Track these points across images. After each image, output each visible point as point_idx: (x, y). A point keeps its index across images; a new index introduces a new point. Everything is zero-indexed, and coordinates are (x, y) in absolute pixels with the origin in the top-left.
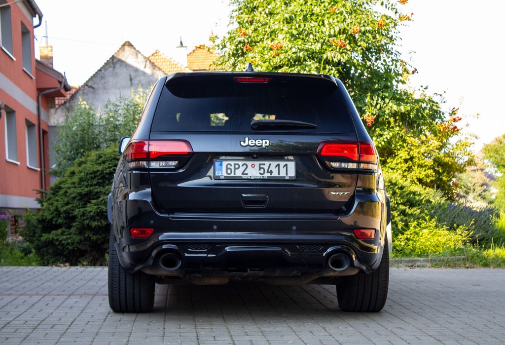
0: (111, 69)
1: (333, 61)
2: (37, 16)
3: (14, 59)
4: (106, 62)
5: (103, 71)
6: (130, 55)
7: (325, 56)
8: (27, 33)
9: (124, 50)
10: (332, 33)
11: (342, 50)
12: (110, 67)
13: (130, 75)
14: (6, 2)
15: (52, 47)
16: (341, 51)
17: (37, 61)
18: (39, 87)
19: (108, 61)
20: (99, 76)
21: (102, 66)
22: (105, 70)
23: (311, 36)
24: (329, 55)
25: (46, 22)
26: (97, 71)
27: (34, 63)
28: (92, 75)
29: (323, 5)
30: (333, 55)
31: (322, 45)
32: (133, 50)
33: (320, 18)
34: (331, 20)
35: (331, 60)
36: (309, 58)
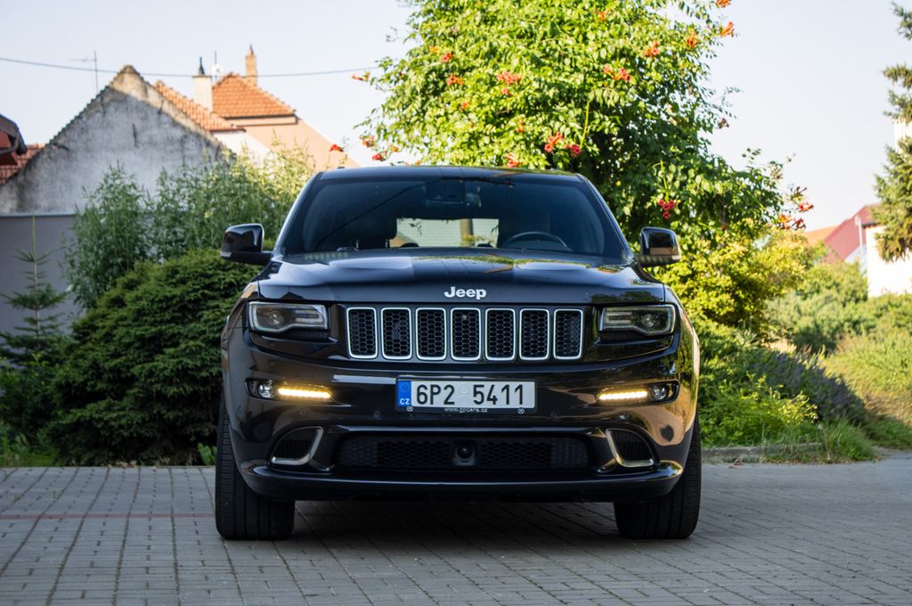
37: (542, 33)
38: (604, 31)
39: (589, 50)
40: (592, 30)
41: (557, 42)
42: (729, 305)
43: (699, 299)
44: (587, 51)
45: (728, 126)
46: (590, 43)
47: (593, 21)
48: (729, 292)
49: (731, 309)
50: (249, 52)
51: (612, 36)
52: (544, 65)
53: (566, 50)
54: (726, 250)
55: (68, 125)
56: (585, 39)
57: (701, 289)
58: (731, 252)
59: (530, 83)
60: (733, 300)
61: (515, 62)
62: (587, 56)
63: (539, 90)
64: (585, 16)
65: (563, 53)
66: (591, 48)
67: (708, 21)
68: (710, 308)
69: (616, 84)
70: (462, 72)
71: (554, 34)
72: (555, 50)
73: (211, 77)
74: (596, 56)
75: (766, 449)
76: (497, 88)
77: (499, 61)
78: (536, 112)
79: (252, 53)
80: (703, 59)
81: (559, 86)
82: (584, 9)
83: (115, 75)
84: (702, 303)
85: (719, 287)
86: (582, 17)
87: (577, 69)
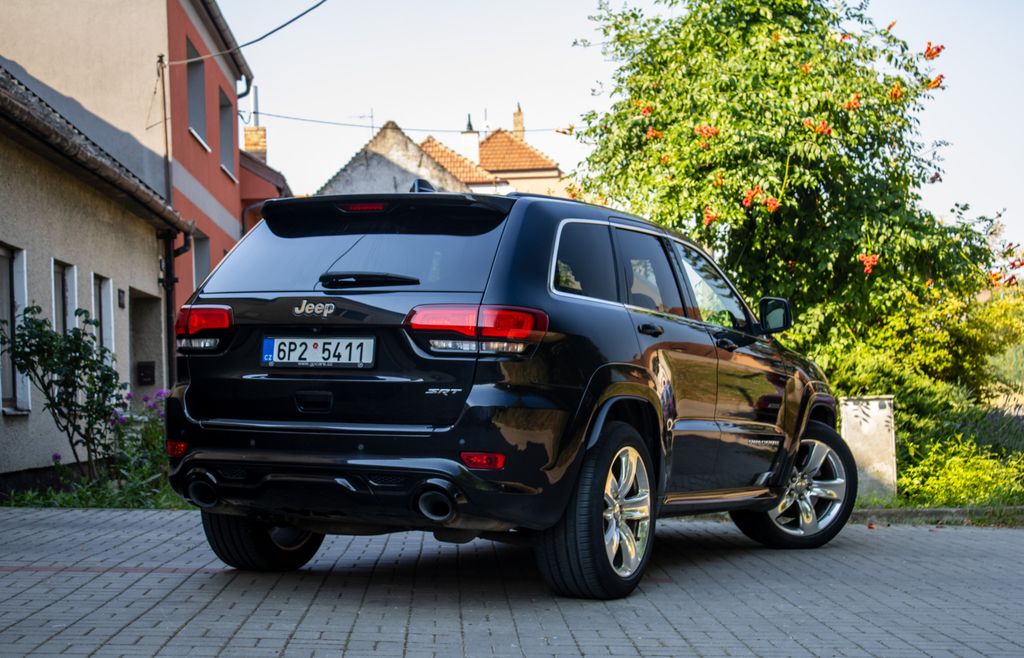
0: (362, 168)
1: (806, 158)
2: (243, 78)
3: (209, 150)
4: (354, 155)
5: (349, 172)
6: (395, 146)
7: (792, 150)
8: (227, 106)
9: (384, 137)
10: (805, 109)
11: (824, 139)
12: (361, 165)
13: (395, 178)
14: (198, 55)
15: (265, 130)
16: (820, 141)
17: (242, 154)
18: (245, 197)
19: (357, 154)
20: (343, 180)
21: (347, 162)
22: (353, 169)
23: (768, 114)
24: (798, 147)
25: (256, 88)
26: (338, 170)
27: (237, 155)
28: (330, 177)
29: (785, 59)
30: (806, 148)
31: (787, 130)
32: (400, 137)
33: (781, 83)
34: (802, 86)
35: (802, 156)
36: (762, 152)
37: (743, 86)
38: (806, 84)
39: (791, 103)
40: (795, 82)
41: (758, 95)
42: (947, 361)
43: (916, 354)
44: (789, 104)
45: (941, 180)
46: (794, 96)
47: (797, 74)
48: (947, 348)
49: (949, 365)
50: (517, 109)
51: (815, 89)
52: (745, 117)
53: (767, 103)
54: (944, 306)
55: (334, 177)
56: (788, 93)
57: (919, 345)
58: (950, 307)
59: (730, 136)
60: (951, 356)
61: (714, 115)
62: (788, 109)
63: (739, 144)
64: (789, 69)
65: (764, 106)
66: (792, 102)
67: (916, 74)
68: (927, 363)
69: (818, 137)
70: (665, 125)
71: (756, 86)
72: (757, 104)
73: (478, 132)
74: (797, 109)
75: (971, 512)
76: (696, 141)
77: (701, 114)
78: (736, 166)
79: (520, 110)
80: (909, 112)
81: (759, 139)
82: (789, 62)
83: (379, 130)
84: (919, 358)
85: (938, 342)
86: (786, 70)
87: (779, 124)
